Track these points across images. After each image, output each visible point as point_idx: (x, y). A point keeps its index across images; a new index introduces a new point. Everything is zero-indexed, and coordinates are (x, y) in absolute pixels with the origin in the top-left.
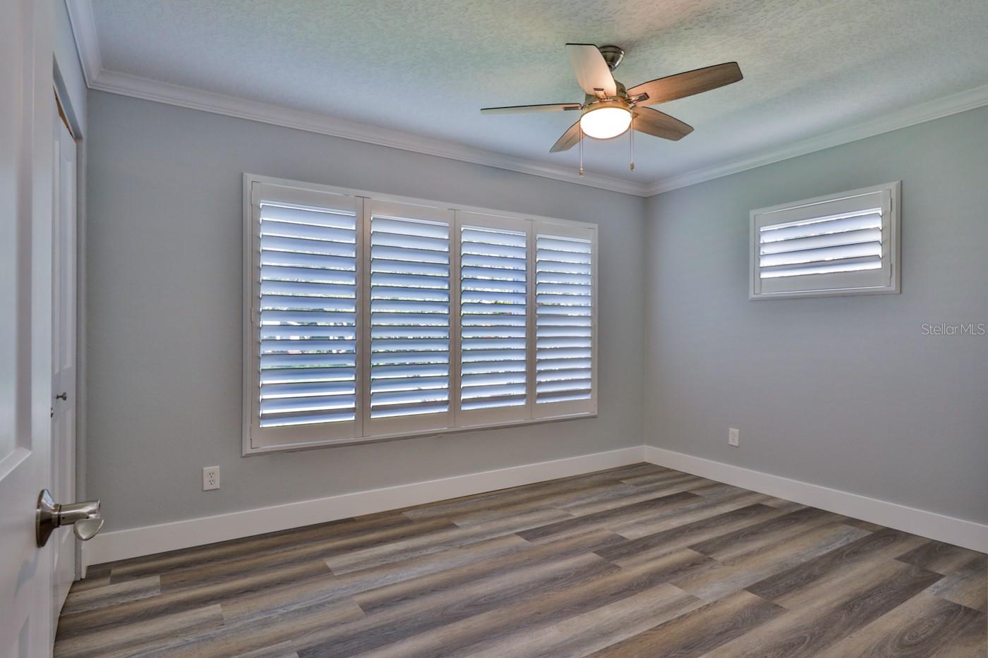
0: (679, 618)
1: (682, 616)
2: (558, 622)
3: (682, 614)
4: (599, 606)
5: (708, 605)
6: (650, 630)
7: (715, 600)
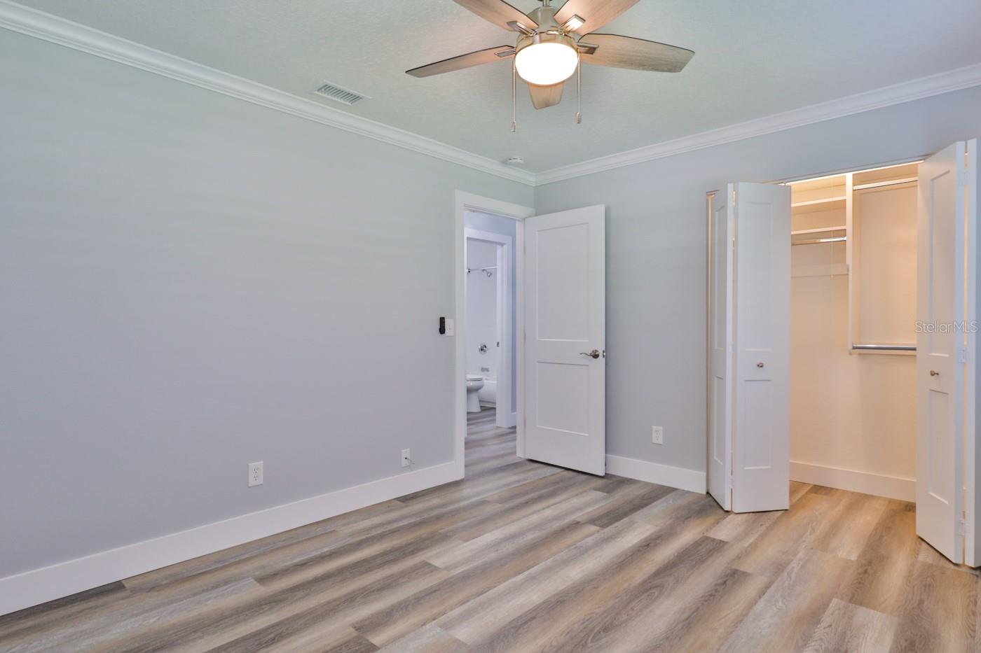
0: (468, 601)
1: (464, 603)
2: (574, 583)
3: (464, 605)
4: (544, 602)
5: (434, 619)
6: (495, 587)
7: (424, 627)
